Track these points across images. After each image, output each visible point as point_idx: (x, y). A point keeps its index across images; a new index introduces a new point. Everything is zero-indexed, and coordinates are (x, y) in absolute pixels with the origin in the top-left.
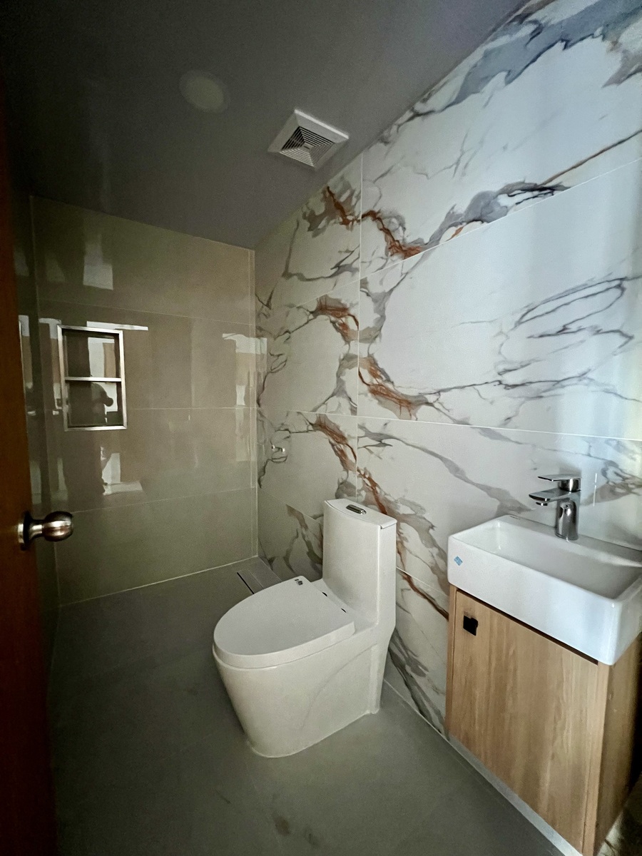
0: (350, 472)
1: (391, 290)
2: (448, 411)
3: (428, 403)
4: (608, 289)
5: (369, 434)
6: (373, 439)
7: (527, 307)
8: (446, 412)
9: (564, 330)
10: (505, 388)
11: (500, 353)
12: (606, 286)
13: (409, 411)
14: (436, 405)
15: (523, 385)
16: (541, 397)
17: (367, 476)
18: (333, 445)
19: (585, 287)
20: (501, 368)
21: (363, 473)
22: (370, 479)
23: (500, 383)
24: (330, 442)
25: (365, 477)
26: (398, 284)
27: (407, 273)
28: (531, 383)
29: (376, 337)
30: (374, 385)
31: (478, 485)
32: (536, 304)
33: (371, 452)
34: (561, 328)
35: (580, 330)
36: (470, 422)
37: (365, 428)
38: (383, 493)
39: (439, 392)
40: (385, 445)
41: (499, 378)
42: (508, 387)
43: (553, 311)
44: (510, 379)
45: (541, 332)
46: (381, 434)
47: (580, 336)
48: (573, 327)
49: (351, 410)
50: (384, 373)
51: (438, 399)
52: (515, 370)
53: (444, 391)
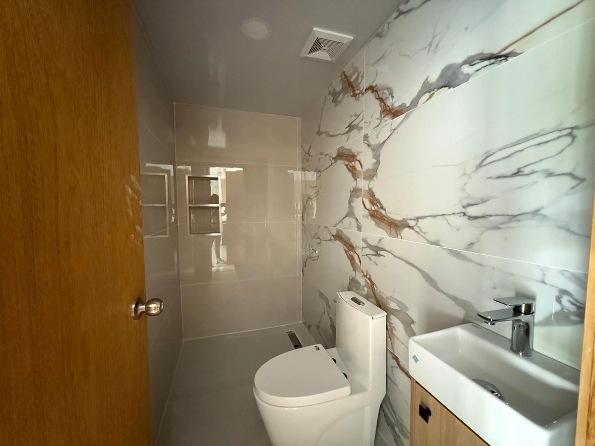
0: (357, 272)
1: (384, 142)
2: (425, 233)
3: (409, 227)
4: (559, 137)
5: (369, 246)
6: (372, 250)
7: (486, 153)
8: (423, 234)
9: (518, 173)
10: (468, 219)
11: (464, 190)
12: (557, 134)
13: (396, 232)
14: (416, 228)
15: (483, 217)
16: (499, 228)
17: (368, 277)
18: (346, 251)
19: (537, 135)
20: (465, 202)
21: (365, 274)
22: (370, 279)
23: (465, 214)
24: (344, 250)
25: (367, 277)
26: (389, 137)
27: (394, 130)
28: (490, 216)
29: (374, 176)
30: (372, 210)
31: (447, 295)
32: (493, 151)
33: (371, 259)
34: (515, 171)
35: (533, 172)
36: (441, 244)
37: (366, 241)
38: (379, 291)
39: (417, 219)
40: (380, 255)
41: (463, 210)
42: (471, 218)
43: (509, 156)
44: (472, 211)
45: (499, 173)
46: (377, 247)
47: (533, 177)
48: (527, 170)
49: (357, 227)
50: (379, 202)
51: (416, 224)
52: (477, 204)
53: (421, 218)
